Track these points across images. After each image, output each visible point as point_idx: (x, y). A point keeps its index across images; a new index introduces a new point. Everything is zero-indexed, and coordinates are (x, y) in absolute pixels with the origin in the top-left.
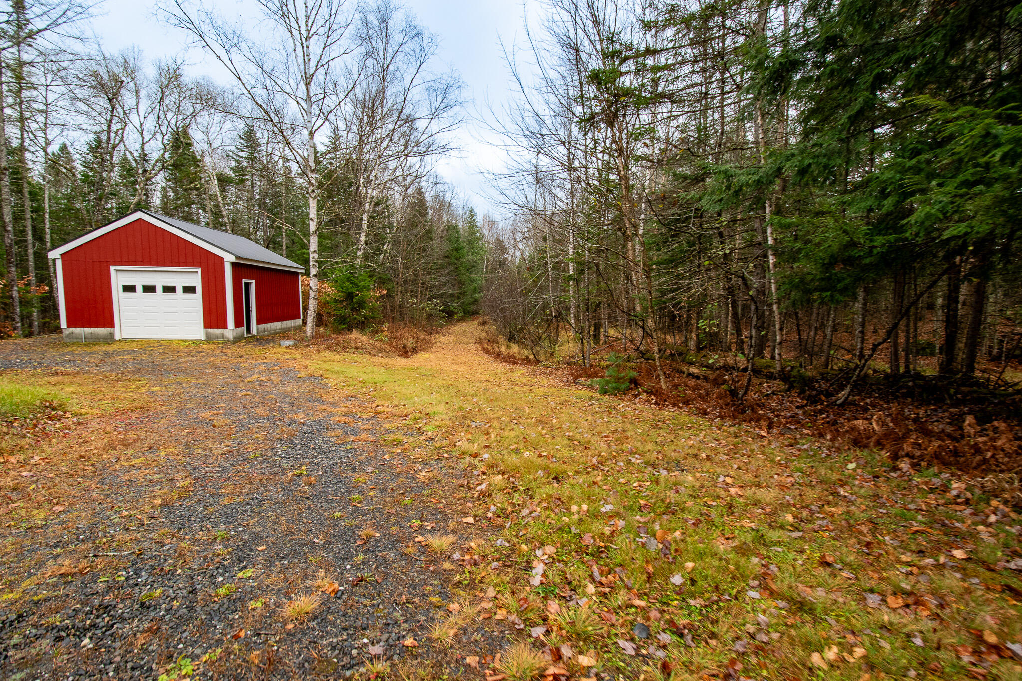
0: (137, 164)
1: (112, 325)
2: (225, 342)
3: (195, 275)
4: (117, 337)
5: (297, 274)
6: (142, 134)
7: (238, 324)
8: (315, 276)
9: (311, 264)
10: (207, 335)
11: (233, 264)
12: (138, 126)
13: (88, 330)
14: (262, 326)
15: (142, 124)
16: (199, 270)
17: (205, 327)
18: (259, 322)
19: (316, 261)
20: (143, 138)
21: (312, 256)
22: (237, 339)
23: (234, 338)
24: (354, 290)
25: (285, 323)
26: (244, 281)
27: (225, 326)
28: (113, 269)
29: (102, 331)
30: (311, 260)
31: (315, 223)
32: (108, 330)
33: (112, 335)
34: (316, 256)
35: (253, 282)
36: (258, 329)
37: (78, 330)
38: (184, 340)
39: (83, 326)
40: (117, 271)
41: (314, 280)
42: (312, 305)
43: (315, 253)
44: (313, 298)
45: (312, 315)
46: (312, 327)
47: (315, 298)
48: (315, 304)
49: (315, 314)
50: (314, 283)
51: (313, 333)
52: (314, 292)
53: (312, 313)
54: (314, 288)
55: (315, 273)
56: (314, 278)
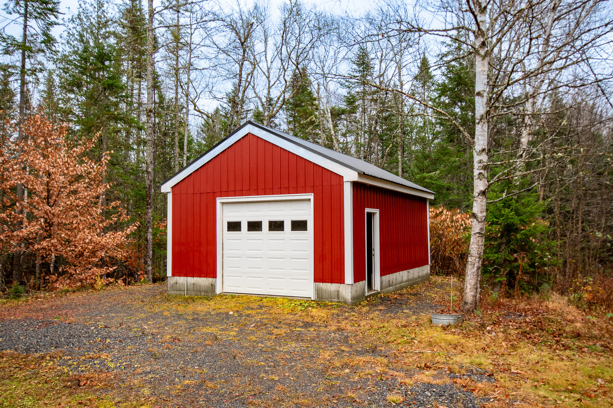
0: (264, 109)
1: (214, 276)
2: (341, 304)
3: (307, 203)
4: (218, 291)
5: (425, 200)
6: (268, 78)
7: (358, 278)
8: (483, 193)
9: (476, 172)
10: (319, 292)
11: (355, 184)
12: (265, 70)
13: (191, 280)
14: (386, 278)
15: (269, 69)
16: (311, 196)
17: (316, 280)
18: (382, 274)
19: (485, 168)
20: (269, 82)
21: (476, 158)
22: (358, 300)
23: (353, 298)
24: (516, 220)
25: (411, 271)
26: (367, 210)
27: (341, 281)
28: (219, 200)
29: (203, 282)
30: (476, 165)
31: (485, 100)
32: (210, 280)
33: (213, 286)
34: (484, 157)
35: (377, 211)
36: (381, 283)
37: (181, 280)
38: (291, 299)
39: (186, 275)
40: (223, 203)
41: (479, 200)
42: (476, 246)
43: (484, 153)
44: (477, 233)
45: (474, 265)
46: (474, 285)
47: (482, 234)
48: (480, 243)
49: (480, 263)
50: (479, 206)
51: (476, 296)
52: (479, 222)
53: (475, 260)
54: (479, 215)
55: (482, 188)
56: (480, 197)
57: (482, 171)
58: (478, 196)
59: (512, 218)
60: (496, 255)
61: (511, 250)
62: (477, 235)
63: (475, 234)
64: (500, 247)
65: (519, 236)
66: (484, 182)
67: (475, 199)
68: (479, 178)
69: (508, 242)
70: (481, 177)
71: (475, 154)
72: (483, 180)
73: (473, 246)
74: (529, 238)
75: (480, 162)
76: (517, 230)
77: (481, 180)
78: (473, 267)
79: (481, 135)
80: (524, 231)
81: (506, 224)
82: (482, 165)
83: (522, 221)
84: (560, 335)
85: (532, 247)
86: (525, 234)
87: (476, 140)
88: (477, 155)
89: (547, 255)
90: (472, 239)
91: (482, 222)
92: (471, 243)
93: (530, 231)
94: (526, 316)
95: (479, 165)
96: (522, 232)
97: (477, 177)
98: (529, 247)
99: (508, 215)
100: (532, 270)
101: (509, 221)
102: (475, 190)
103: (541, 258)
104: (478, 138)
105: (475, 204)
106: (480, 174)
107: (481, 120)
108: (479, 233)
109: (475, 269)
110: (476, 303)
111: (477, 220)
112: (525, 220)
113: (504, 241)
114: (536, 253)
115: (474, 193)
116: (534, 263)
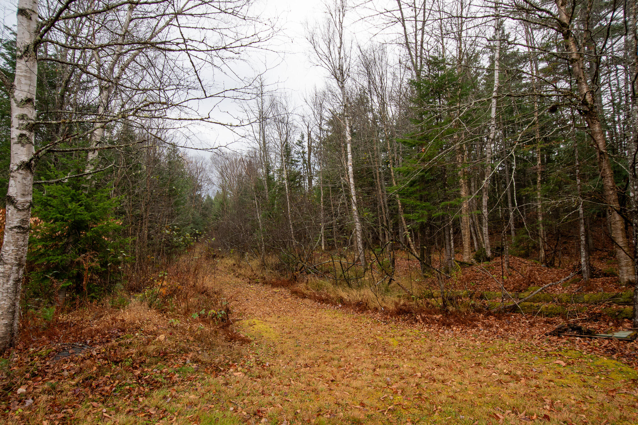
8: (26, 166)
9: (15, 133)
19: (33, 128)
21: (16, 111)
24: (86, 216)
30: (15, 122)
31: (34, 25)
34: (32, 113)
41: (19, 177)
42: (13, 248)
43: (29, 105)
44: (15, 227)
45: (9, 276)
46: (10, 308)
47: (23, 228)
48: (21, 243)
49: (21, 272)
50: (19, 186)
51: (12, 325)
52: (19, 210)
53: (11, 269)
54: (20, 199)
55: (26, 159)
56: (20, 171)
57: (24, 132)
58: (18, 169)
59: (81, 214)
60: (60, 257)
61: (79, 250)
62: (16, 230)
63: (11, 229)
64: (65, 248)
65: (89, 234)
66: (29, 150)
67: (12, 174)
68: (19, 142)
69: (76, 241)
70: (24, 140)
71: (14, 105)
72: (27, 145)
73: (7, 248)
74: (100, 236)
75: (22, 117)
76: (87, 228)
77: (23, 145)
78: (8, 281)
79: (25, 76)
80: (95, 229)
81: (73, 220)
82: (25, 123)
83: (94, 217)
84: (142, 363)
85: (104, 246)
86: (96, 232)
87: (16, 83)
88: (18, 106)
89: (122, 253)
90: (5, 236)
91: (23, 210)
92: (5, 243)
93: (102, 228)
94: (92, 344)
95: (21, 122)
96: (92, 229)
97: (16, 140)
98: (102, 246)
99: (75, 211)
100: (103, 269)
101: (77, 218)
102: (12, 161)
103: (115, 256)
104: (20, 82)
105: (12, 182)
106: (22, 135)
107: (25, 53)
108: (19, 227)
109: (11, 282)
110: (12, 335)
111: (16, 207)
112: (97, 216)
113: (72, 240)
114: (109, 252)
115: (11, 166)
116: (107, 263)
